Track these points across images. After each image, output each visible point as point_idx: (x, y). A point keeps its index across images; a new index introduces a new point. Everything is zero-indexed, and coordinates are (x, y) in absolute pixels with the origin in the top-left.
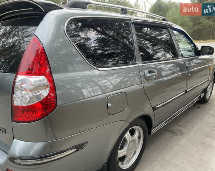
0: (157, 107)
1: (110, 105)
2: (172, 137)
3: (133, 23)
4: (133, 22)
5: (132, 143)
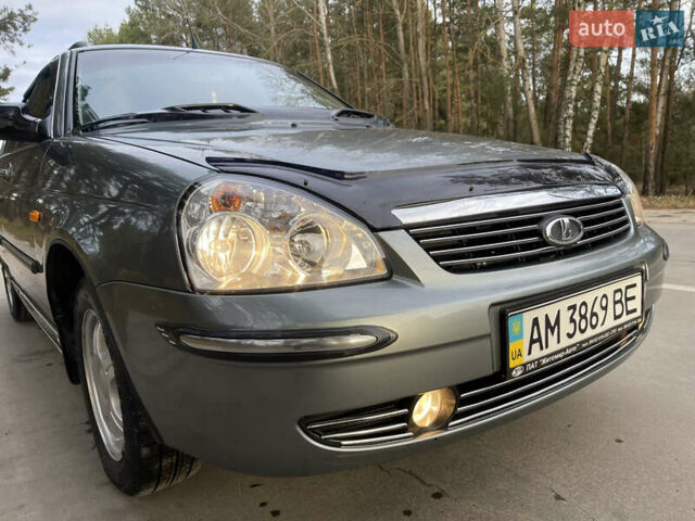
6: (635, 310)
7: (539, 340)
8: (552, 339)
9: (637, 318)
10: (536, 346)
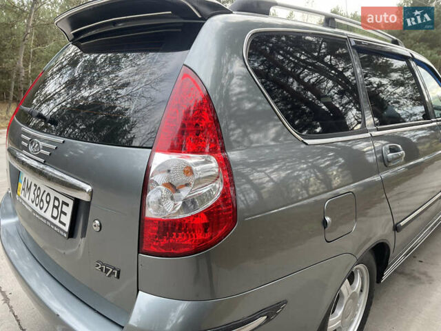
0: (402, 224)
1: (328, 219)
2: (411, 286)
3: (353, 47)
4: (353, 44)
5: (351, 300)
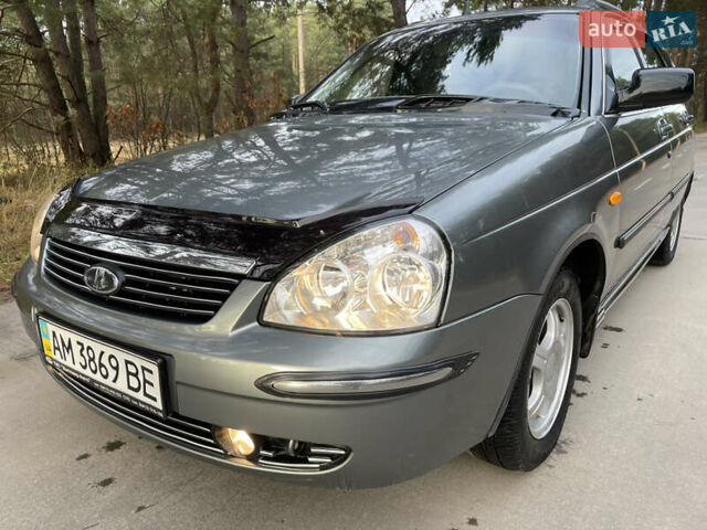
6: (155, 399)
7: (59, 349)
8: (69, 357)
9: (157, 410)
10: (57, 352)
